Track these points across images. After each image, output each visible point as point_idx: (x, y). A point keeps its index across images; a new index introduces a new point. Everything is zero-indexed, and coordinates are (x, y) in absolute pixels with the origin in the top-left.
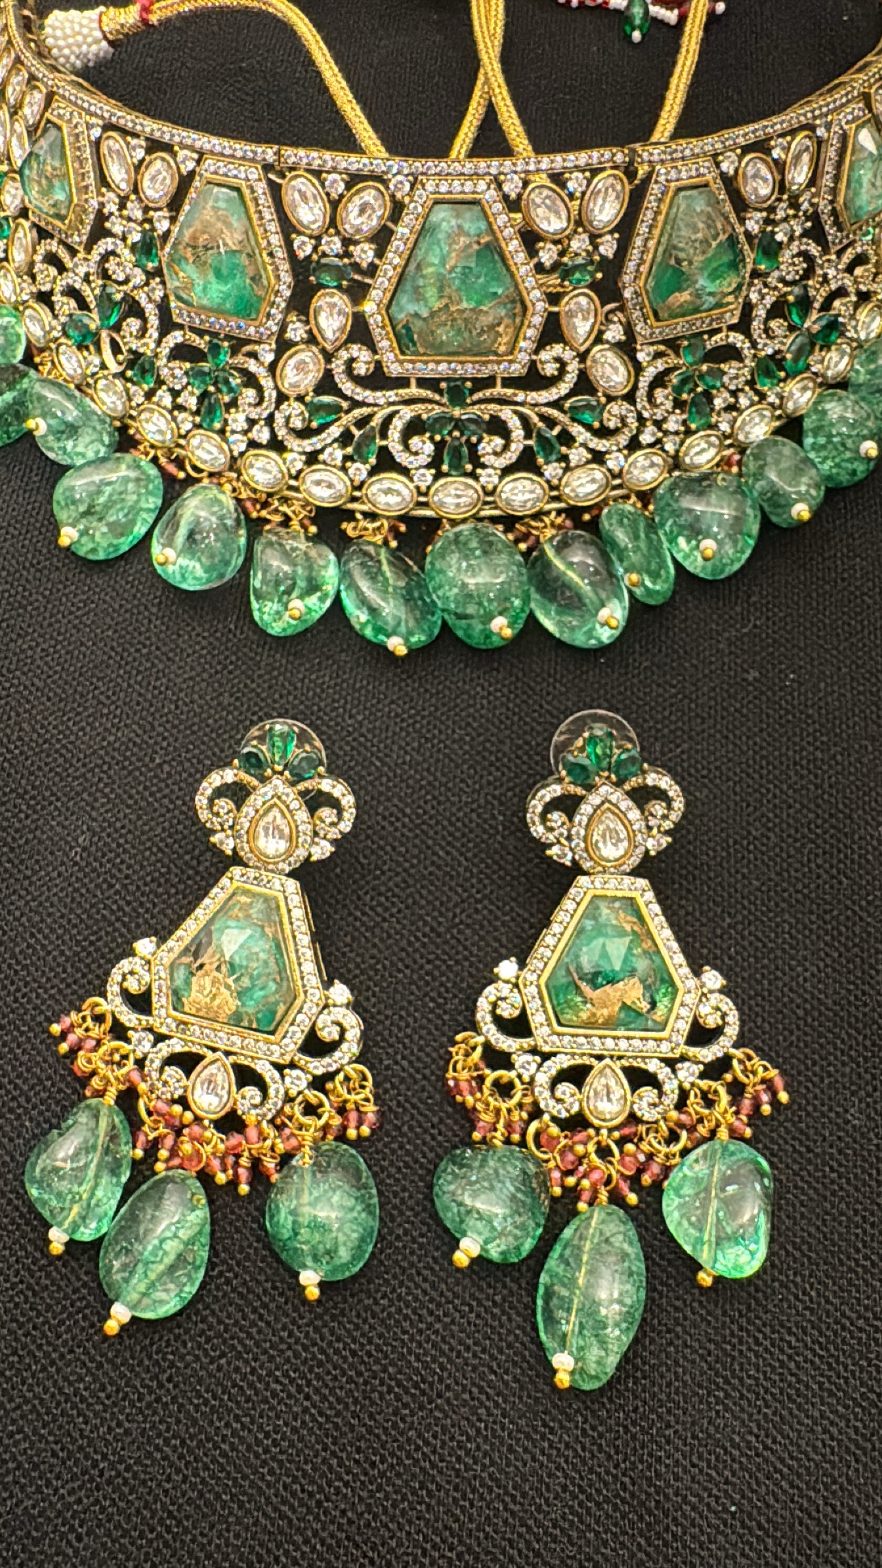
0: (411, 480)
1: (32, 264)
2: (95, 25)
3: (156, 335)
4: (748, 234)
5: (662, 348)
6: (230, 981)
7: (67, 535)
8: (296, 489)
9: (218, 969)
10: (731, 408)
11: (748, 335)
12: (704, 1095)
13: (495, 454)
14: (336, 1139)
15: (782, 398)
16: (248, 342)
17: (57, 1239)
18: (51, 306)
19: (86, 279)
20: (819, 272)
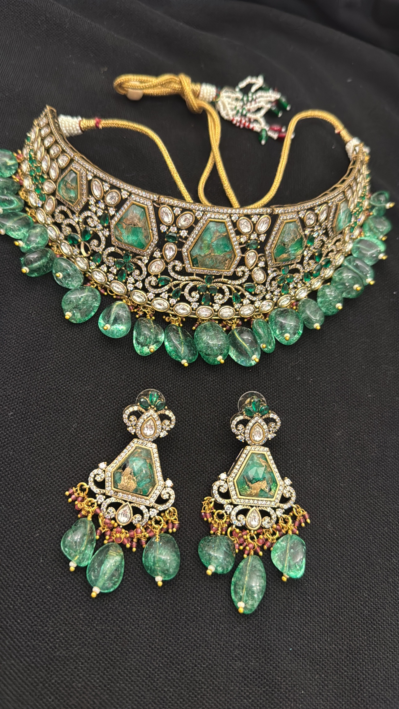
0: (191, 305)
1: (54, 212)
2: (78, 125)
3: (104, 247)
4: (305, 235)
5: (275, 269)
7: (68, 315)
8: (150, 305)
9: (131, 474)
10: (295, 288)
11: (302, 265)
12: (284, 519)
13: (219, 299)
14: (165, 532)
15: (311, 284)
16: (139, 255)
17: (73, 566)
18: (61, 229)
19: (78, 223)
20: (326, 246)
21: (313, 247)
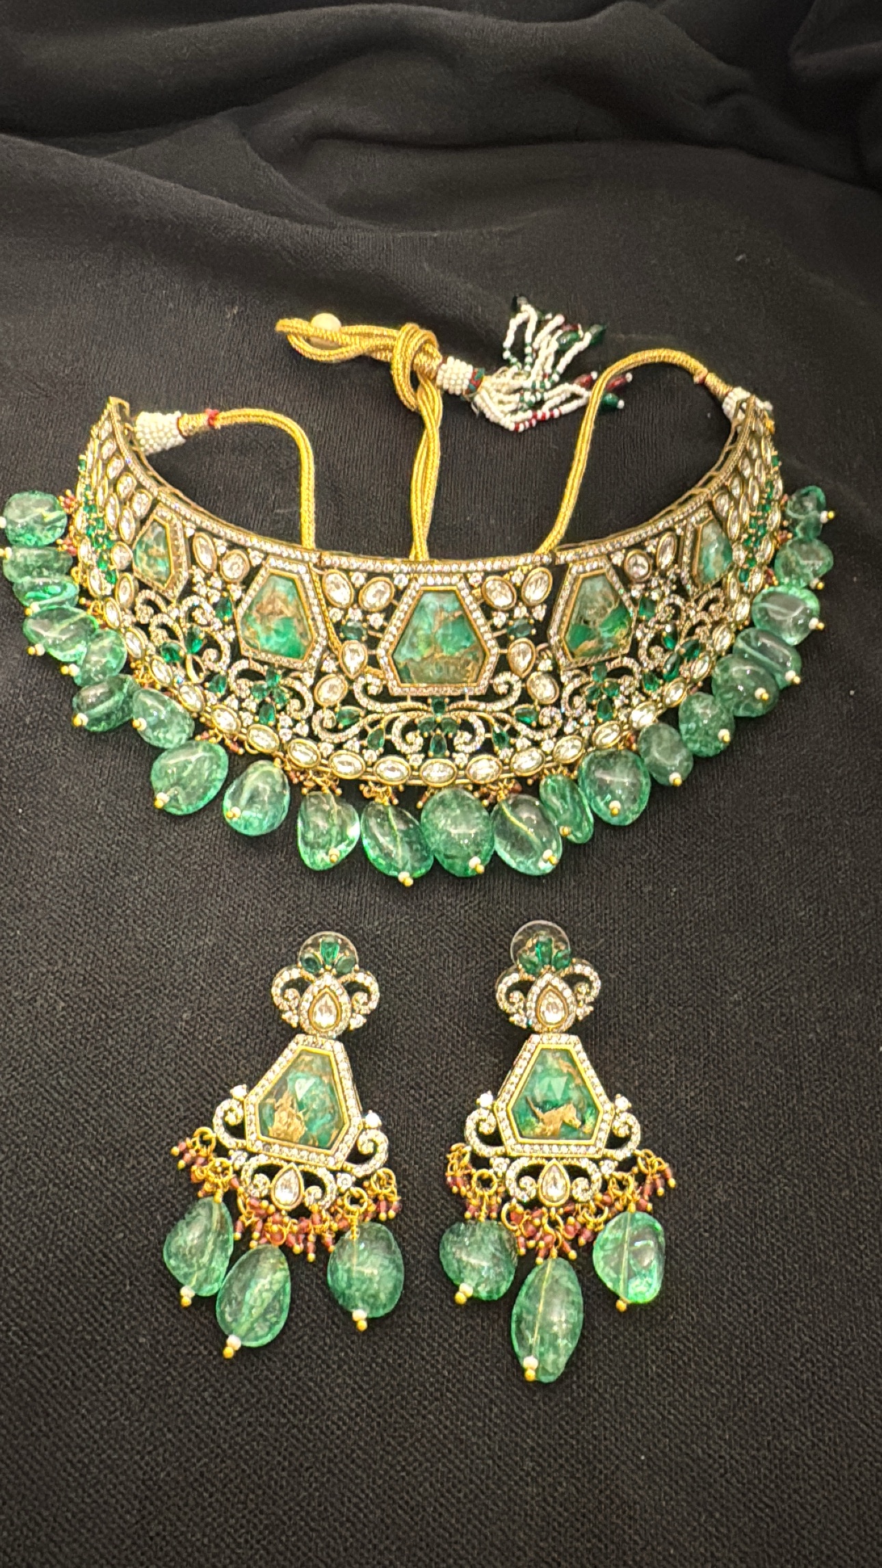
0: (408, 761)
1: (134, 604)
2: (174, 425)
3: (228, 661)
4: (632, 598)
5: (577, 672)
6: (300, 1114)
8: (326, 766)
9: (292, 1106)
10: (628, 706)
11: (638, 660)
12: (619, 1182)
13: (465, 743)
14: (371, 1220)
15: (661, 696)
16: (295, 670)
17: (187, 1295)
18: (148, 634)
19: (178, 620)
20: (684, 614)
21: (654, 620)
